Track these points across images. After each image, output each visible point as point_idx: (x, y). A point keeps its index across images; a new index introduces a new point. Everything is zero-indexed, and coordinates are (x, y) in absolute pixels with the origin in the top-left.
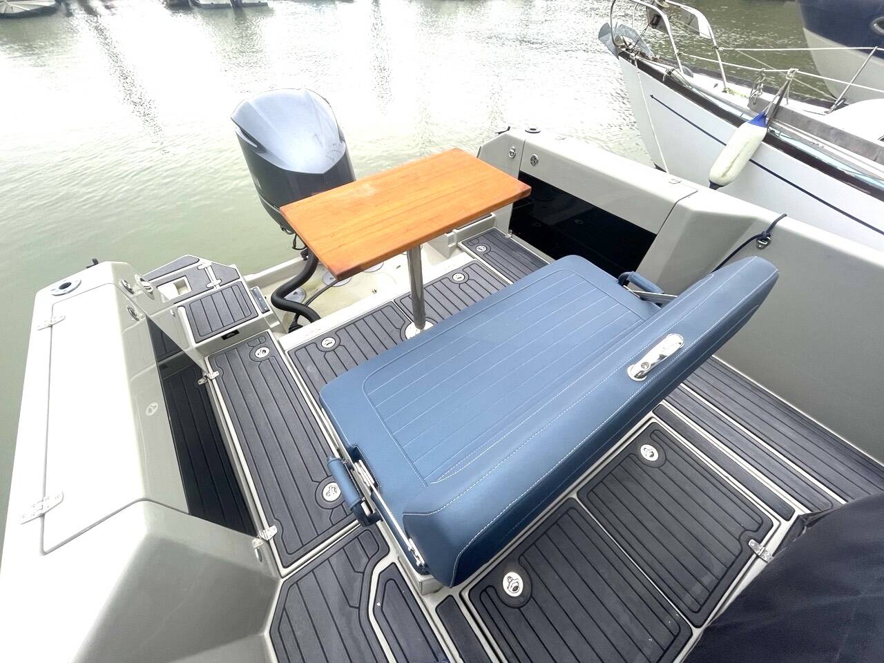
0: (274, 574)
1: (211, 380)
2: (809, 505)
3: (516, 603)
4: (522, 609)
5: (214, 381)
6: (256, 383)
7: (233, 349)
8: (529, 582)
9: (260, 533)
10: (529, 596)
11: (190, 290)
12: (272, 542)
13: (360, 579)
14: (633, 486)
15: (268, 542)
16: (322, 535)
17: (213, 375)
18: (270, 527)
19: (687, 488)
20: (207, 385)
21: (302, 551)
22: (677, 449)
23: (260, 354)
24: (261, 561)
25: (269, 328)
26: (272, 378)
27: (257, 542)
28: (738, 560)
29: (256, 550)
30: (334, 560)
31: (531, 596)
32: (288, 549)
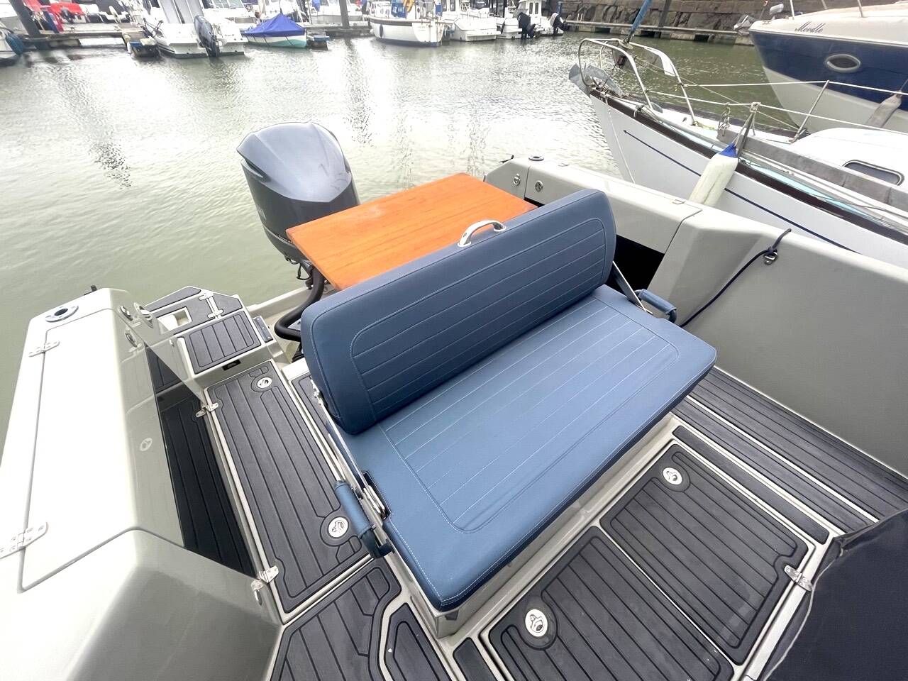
0: (275, 620)
1: (210, 412)
2: (843, 526)
3: (540, 644)
4: (547, 650)
5: (213, 413)
6: (257, 414)
7: (233, 380)
8: (554, 620)
9: (260, 575)
10: (554, 636)
11: (190, 320)
12: (273, 585)
13: (369, 624)
14: (657, 512)
15: (268, 584)
16: (327, 575)
17: (212, 407)
18: (271, 567)
19: (714, 512)
20: (205, 417)
21: (305, 594)
22: (701, 472)
23: (262, 384)
24: (261, 604)
25: (272, 357)
26: (273, 408)
27: (256, 585)
28: (775, 588)
29: (255, 593)
30: (340, 602)
31: (557, 635)
32: (290, 593)
